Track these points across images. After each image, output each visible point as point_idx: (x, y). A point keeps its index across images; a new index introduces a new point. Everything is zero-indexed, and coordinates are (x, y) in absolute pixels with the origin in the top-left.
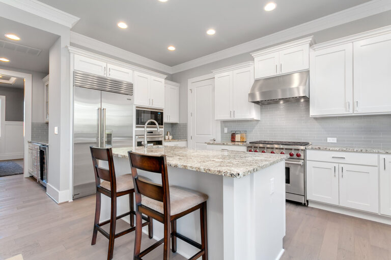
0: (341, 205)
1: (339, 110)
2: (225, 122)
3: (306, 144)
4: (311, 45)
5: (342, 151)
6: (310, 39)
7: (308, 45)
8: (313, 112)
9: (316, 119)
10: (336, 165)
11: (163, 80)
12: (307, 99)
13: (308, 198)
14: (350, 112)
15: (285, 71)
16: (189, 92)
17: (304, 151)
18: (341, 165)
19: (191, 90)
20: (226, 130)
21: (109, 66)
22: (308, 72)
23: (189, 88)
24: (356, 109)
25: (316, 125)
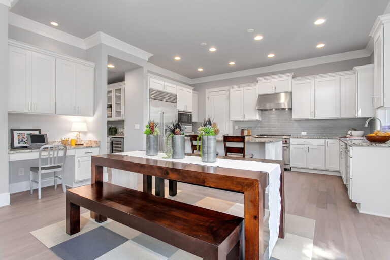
0: (309, 167)
1: (307, 116)
2: (236, 122)
3: (290, 135)
4: (293, 77)
5: (309, 138)
6: (292, 74)
7: (291, 77)
8: (294, 117)
9: (295, 120)
10: (305, 146)
11: (192, 91)
12: (290, 109)
13: (291, 165)
14: (313, 117)
15: (277, 91)
16: (207, 99)
17: (289, 139)
18: (308, 146)
19: (208, 98)
20: (236, 128)
21: (166, 84)
22: (291, 93)
23: (207, 96)
24: (316, 115)
25: (296, 124)
